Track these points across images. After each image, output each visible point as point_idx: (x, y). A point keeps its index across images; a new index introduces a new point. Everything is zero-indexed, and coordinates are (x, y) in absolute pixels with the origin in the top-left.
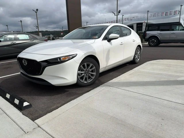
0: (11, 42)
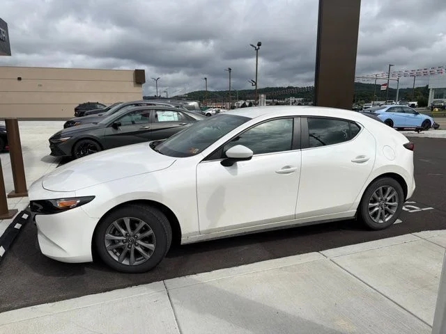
0: (141, 127)
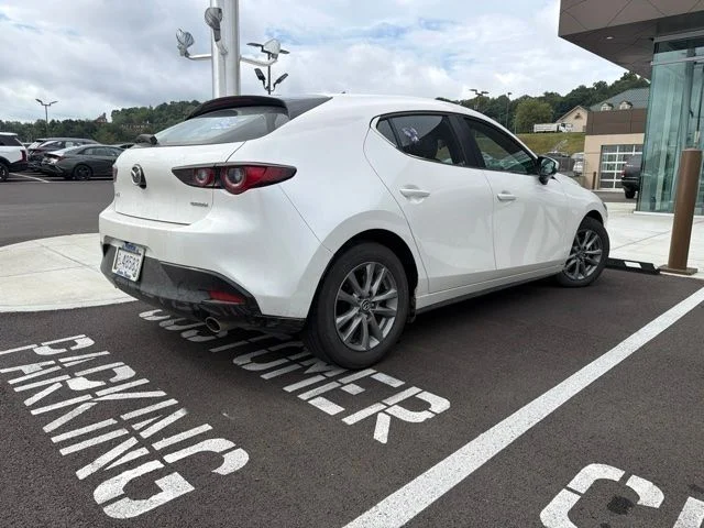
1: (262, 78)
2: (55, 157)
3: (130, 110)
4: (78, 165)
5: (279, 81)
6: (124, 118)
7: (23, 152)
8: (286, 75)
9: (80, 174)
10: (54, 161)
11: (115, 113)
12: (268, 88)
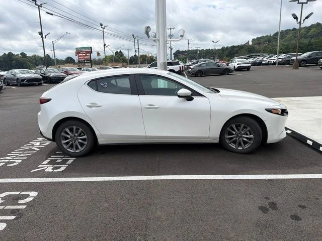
1: (296, 18)
2: (191, 68)
3: (261, 38)
4: (199, 71)
5: (307, 18)
6: (257, 42)
7: (180, 67)
8: (312, 13)
9: (198, 75)
10: (190, 70)
11: (253, 40)
12: (300, 23)
